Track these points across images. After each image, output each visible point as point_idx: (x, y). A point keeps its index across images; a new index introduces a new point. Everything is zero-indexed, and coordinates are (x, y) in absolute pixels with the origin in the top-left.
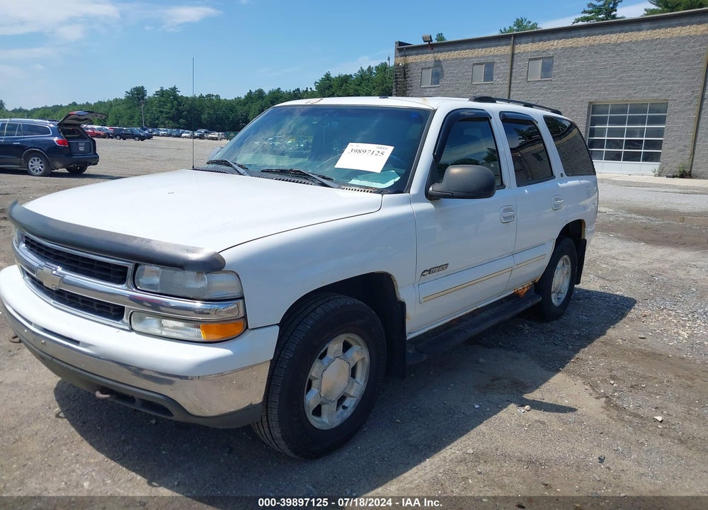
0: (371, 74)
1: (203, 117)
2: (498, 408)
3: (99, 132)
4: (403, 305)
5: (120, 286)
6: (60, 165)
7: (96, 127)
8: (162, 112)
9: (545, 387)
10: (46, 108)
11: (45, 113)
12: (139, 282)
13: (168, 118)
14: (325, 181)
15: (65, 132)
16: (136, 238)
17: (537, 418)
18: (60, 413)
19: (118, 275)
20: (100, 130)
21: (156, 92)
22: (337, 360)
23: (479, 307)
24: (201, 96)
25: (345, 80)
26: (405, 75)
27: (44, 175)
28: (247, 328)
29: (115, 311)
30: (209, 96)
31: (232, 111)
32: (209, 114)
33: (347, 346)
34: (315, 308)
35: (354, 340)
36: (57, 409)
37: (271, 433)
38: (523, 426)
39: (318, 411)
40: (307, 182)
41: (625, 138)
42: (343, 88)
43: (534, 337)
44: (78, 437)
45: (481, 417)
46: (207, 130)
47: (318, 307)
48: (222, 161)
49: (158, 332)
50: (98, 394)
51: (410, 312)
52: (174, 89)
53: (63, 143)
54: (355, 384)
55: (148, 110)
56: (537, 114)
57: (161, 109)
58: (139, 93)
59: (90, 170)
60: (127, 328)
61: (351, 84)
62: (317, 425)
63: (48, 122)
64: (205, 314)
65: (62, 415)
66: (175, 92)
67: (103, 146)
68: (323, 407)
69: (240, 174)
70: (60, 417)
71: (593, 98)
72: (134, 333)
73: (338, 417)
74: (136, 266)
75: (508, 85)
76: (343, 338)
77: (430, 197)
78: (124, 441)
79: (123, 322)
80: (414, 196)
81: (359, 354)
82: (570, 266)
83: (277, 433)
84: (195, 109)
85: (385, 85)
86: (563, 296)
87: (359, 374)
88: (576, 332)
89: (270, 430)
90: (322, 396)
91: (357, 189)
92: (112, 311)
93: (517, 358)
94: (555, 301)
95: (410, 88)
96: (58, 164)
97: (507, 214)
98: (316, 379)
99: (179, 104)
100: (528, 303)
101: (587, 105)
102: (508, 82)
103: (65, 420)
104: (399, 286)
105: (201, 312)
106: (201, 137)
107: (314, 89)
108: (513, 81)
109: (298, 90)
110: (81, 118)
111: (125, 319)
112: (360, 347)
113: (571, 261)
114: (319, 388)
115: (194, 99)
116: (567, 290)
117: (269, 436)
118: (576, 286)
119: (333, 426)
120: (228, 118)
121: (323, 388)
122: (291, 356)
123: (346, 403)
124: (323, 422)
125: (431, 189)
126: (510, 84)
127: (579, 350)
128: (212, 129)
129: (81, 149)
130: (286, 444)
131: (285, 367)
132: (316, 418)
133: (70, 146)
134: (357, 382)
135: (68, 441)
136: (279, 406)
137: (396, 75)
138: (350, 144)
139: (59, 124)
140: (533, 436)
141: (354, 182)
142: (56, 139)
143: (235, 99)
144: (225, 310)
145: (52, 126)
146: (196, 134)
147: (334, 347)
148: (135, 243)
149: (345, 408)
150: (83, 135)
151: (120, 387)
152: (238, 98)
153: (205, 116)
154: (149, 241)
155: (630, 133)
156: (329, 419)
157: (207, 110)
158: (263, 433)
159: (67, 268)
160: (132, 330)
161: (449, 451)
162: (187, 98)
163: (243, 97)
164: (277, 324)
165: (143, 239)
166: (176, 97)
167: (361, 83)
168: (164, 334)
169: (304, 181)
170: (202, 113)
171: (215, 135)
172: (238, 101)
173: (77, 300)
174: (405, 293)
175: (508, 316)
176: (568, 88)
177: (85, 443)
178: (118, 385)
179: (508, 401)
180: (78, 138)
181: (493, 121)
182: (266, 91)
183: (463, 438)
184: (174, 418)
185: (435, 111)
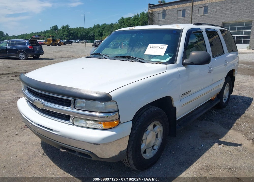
0: (138, 16)
1: (78, 35)
2: (211, 145)
3: (42, 43)
4: (175, 108)
5: (68, 108)
6: (30, 56)
7: (41, 41)
8: (64, 34)
9: (226, 135)
10: (23, 35)
11: (22, 37)
12: (76, 106)
13: (66, 36)
14: (141, 60)
15: (31, 43)
16: (74, 88)
17: (227, 149)
18: (44, 153)
19: (67, 103)
20: (42, 42)
21: (61, 27)
22: (152, 132)
23: (200, 106)
24: (77, 28)
25: (129, 19)
26: (152, 16)
27: (25, 59)
28: (120, 122)
29: (66, 117)
30: (80, 27)
31: (88, 32)
32: (80, 34)
33: (155, 126)
34: (143, 112)
35: (157, 123)
36: (43, 152)
37: (129, 162)
38: (223, 153)
39: (145, 152)
40: (134, 61)
41: (236, 36)
42: (128, 22)
43: (217, 115)
44: (52, 163)
45: (205, 150)
46: (80, 40)
47: (144, 112)
48: (98, 54)
49: (84, 125)
50: (61, 150)
51: (177, 111)
52: (67, 26)
53: (31, 47)
54: (158, 140)
55: (59, 33)
56: (217, 28)
57: (63, 33)
58: (55, 28)
59: (41, 57)
60: (72, 124)
61: (131, 20)
62: (145, 158)
63: (25, 40)
64: (103, 118)
65: (45, 154)
66: (68, 27)
67: (45, 48)
68: (147, 150)
69: (106, 59)
70: (44, 155)
71: (224, 21)
72: (75, 126)
73: (152, 153)
74: (75, 100)
75: (191, 18)
76: (154, 123)
77: (184, 64)
78: (70, 164)
79: (70, 121)
80: (178, 64)
81: (159, 129)
82: (229, 87)
83: (131, 162)
84: (75, 32)
85: (144, 20)
86: (226, 99)
87: (159, 136)
88: (233, 113)
89: (128, 161)
90: (147, 146)
91: (155, 63)
92: (65, 118)
93: (213, 124)
94: (224, 101)
95: (154, 21)
96: (30, 55)
97: (210, 69)
98: (144, 140)
99: (70, 31)
100: (216, 103)
101: (221, 24)
102: (191, 17)
103: (46, 156)
104: (174, 101)
105: (101, 117)
106: (78, 43)
107: (118, 23)
108: (193, 16)
109: (112, 23)
110: (37, 38)
111: (71, 121)
112: (159, 126)
113: (230, 85)
114: (146, 143)
115: (75, 29)
116: (228, 96)
117: (128, 163)
118: (231, 94)
119: (151, 157)
120: (87, 35)
121: (147, 143)
122: (136, 132)
123: (155, 148)
124: (147, 156)
125: (184, 61)
126: (192, 17)
127: (236, 120)
128: (82, 40)
129: (37, 49)
130: (135, 166)
131: (134, 137)
132: (145, 155)
133: (33, 49)
134: (159, 140)
135: (48, 165)
136: (132, 152)
137: (149, 16)
138: (149, 45)
139: (29, 41)
140: (228, 157)
141: (152, 60)
142: (28, 46)
143: (89, 28)
144: (112, 116)
145: (26, 41)
146: (76, 42)
147: (151, 127)
148: (74, 90)
149: (154, 149)
150: (37, 44)
151: (70, 148)
152: (90, 28)
153: (79, 35)
154: (80, 90)
155: (238, 33)
156: (149, 155)
157: (80, 33)
158: (125, 162)
159: (45, 100)
160: (74, 125)
161: (196, 165)
162: (72, 28)
163: (92, 27)
164: (131, 121)
165: (77, 89)
166: (68, 29)
167: (135, 20)
168: (87, 126)
169: (132, 61)
170: (78, 34)
171: (83, 41)
172: (90, 29)
173: (51, 113)
174: (176, 104)
175: (210, 108)
176: (214, 18)
177: (56, 166)
178: (69, 146)
179: (214, 142)
180: (36, 45)
181: (203, 33)
182: (101, 25)
183: (200, 159)
184: (92, 159)
185: (183, 30)
